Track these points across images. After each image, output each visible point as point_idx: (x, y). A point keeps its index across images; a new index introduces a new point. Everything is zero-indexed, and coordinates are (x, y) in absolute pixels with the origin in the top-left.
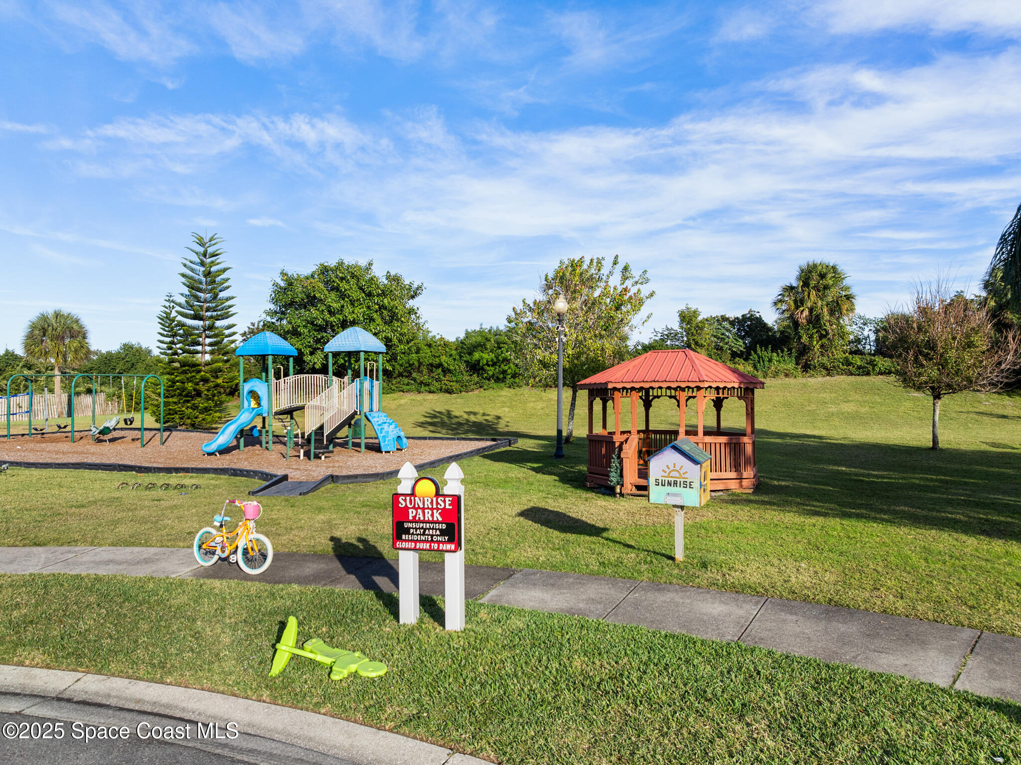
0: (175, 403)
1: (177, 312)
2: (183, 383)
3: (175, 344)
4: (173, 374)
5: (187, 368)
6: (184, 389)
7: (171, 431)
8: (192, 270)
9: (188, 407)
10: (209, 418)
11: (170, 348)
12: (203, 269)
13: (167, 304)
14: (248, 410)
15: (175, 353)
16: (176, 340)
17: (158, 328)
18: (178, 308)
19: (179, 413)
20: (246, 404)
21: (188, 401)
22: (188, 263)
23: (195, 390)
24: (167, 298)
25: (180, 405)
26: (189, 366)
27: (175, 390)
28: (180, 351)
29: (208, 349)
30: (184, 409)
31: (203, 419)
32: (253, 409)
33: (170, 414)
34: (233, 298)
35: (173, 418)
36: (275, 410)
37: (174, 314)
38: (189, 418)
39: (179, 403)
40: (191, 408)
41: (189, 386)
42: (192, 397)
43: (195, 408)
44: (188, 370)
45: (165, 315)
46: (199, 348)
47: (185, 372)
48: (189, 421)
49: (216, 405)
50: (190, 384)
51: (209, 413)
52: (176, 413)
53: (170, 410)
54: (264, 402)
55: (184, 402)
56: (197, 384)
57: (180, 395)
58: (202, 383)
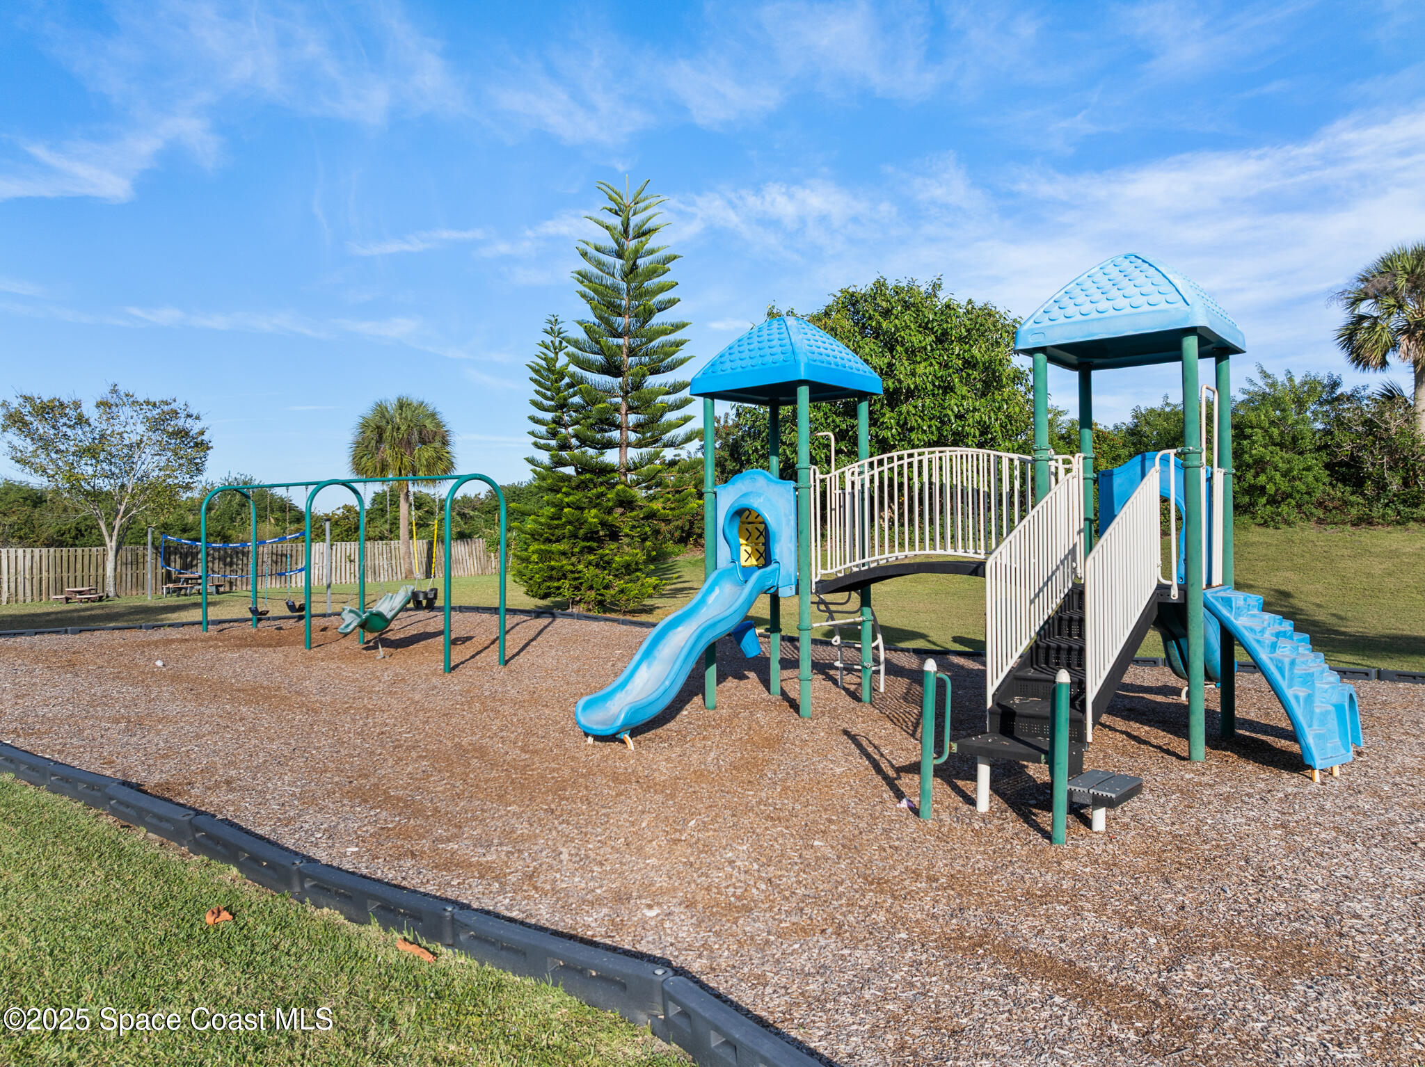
0: (564, 553)
1: (568, 354)
2: (581, 509)
3: (566, 426)
4: (558, 491)
5: (588, 476)
6: (581, 522)
7: (554, 616)
8: (599, 265)
9: (590, 563)
10: (634, 589)
11: (554, 434)
12: (619, 262)
13: (548, 339)
14: (727, 573)
15: (564, 446)
16: (566, 418)
17: (530, 390)
18: (571, 349)
19: (570, 576)
20: (724, 552)
21: (591, 550)
22: (591, 251)
23: (603, 524)
24: (548, 327)
25: (574, 559)
26: (591, 471)
27: (564, 526)
28: (574, 441)
29: (633, 436)
30: (580, 567)
31: (622, 591)
32: (747, 571)
33: (551, 578)
34: (682, 326)
35: (559, 588)
36: (817, 574)
37: (562, 360)
38: (591, 588)
39: (573, 554)
40: (597, 566)
41: (592, 516)
42: (600, 541)
43: (603, 564)
44: (591, 480)
45: (543, 363)
46: (615, 435)
47: (582, 486)
48: (592, 594)
49: (651, 560)
50: (594, 511)
51: (633, 576)
52: (564, 577)
53: (553, 568)
54: (784, 548)
55: (581, 552)
56: (610, 511)
57: (575, 536)
58: (619, 510)
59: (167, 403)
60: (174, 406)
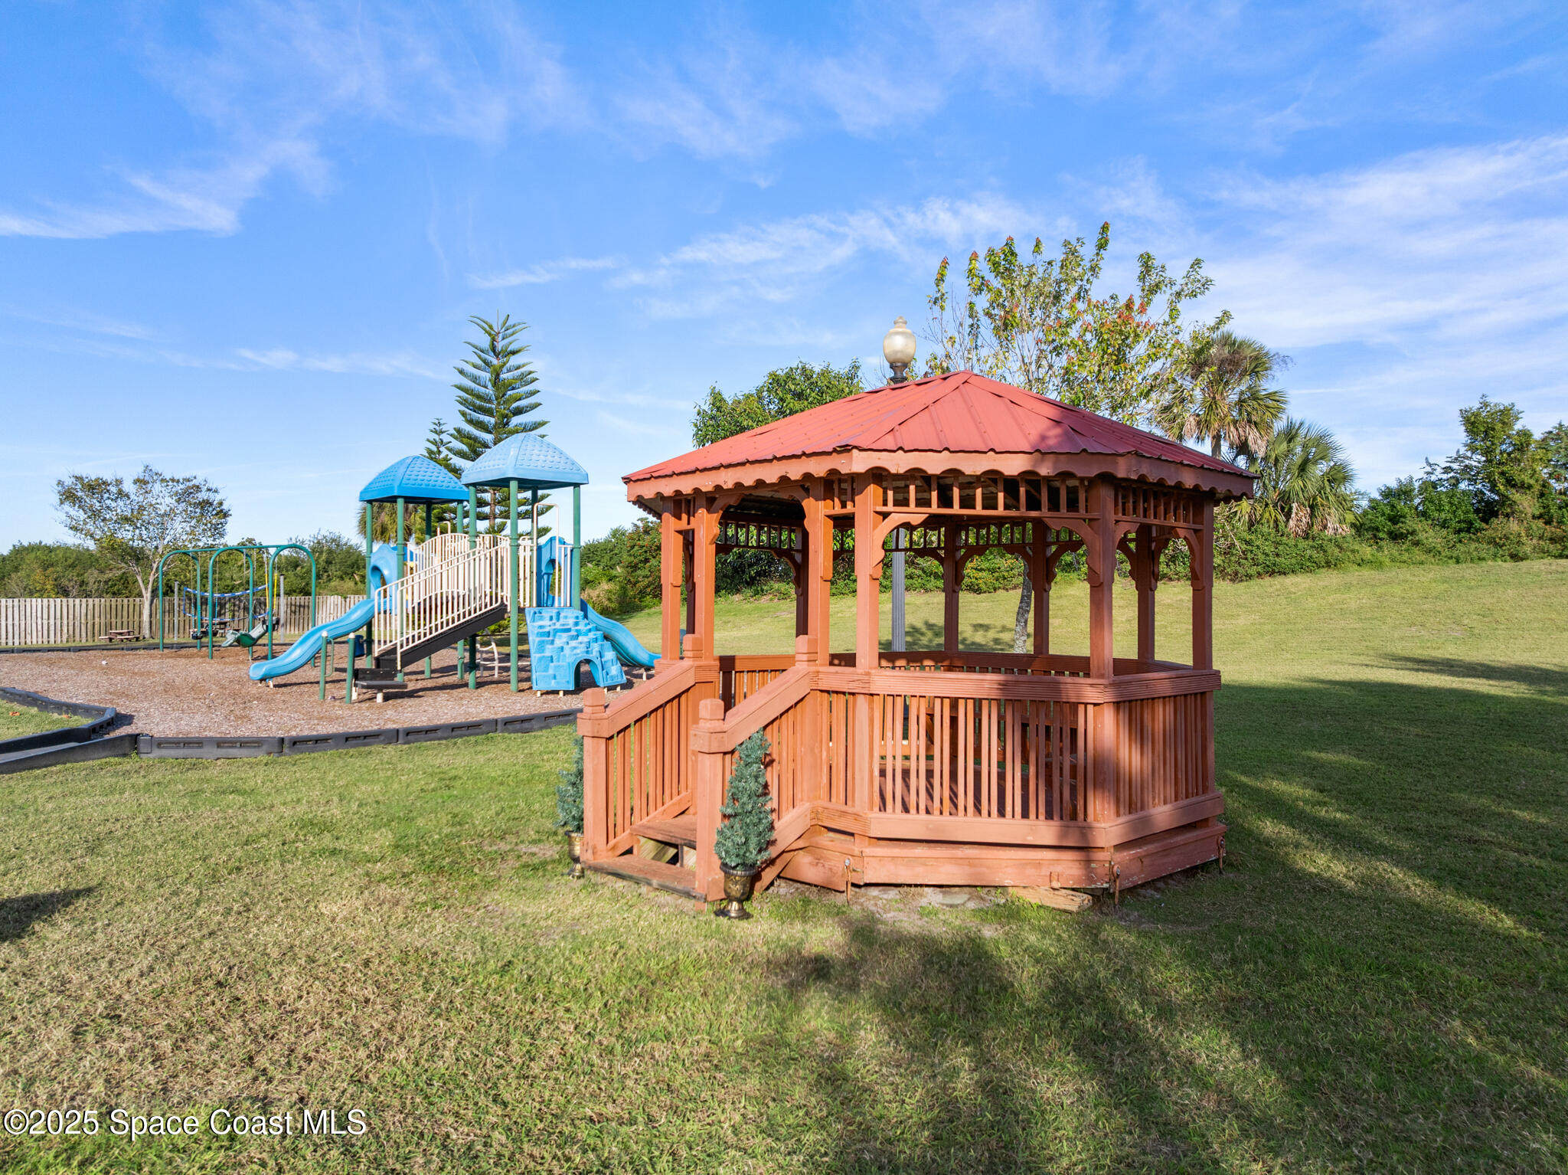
1: (450, 449)
8: (475, 379)
12: (489, 376)
13: (433, 437)
22: (466, 367)
24: (434, 428)
34: (542, 424)
59: (189, 481)
60: (195, 482)
